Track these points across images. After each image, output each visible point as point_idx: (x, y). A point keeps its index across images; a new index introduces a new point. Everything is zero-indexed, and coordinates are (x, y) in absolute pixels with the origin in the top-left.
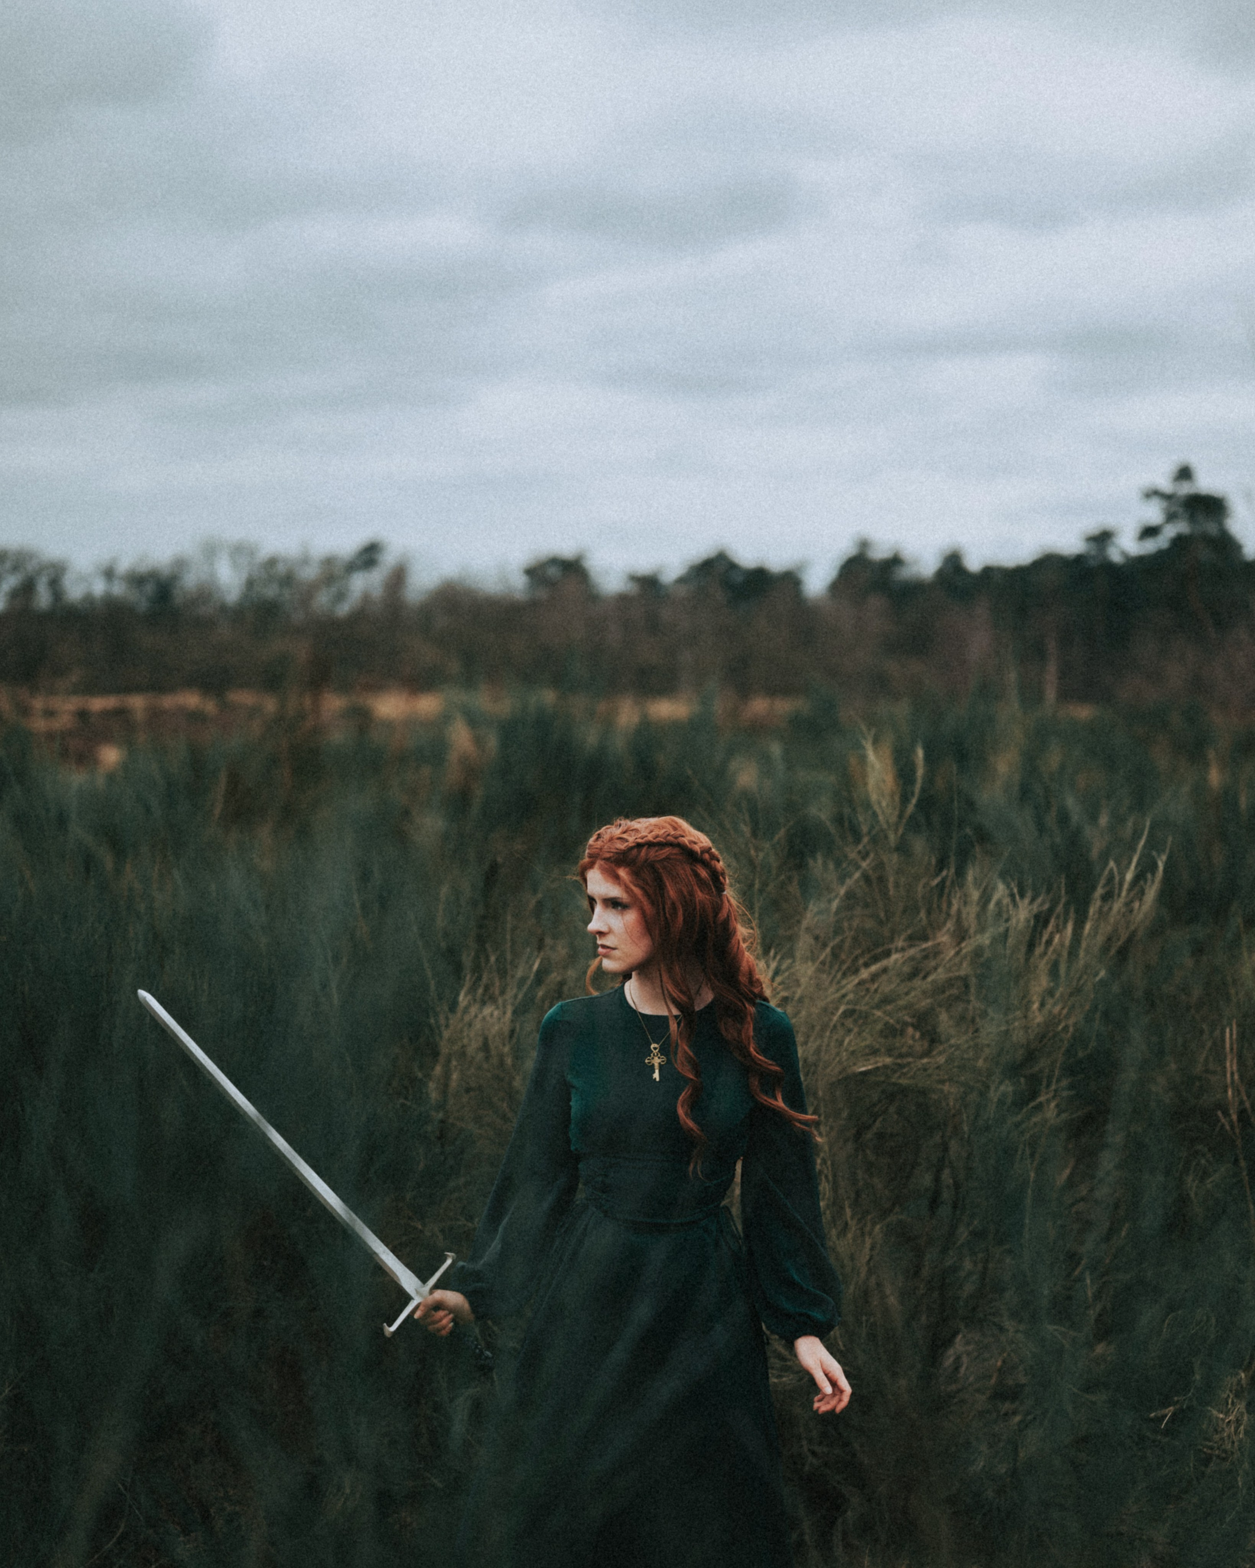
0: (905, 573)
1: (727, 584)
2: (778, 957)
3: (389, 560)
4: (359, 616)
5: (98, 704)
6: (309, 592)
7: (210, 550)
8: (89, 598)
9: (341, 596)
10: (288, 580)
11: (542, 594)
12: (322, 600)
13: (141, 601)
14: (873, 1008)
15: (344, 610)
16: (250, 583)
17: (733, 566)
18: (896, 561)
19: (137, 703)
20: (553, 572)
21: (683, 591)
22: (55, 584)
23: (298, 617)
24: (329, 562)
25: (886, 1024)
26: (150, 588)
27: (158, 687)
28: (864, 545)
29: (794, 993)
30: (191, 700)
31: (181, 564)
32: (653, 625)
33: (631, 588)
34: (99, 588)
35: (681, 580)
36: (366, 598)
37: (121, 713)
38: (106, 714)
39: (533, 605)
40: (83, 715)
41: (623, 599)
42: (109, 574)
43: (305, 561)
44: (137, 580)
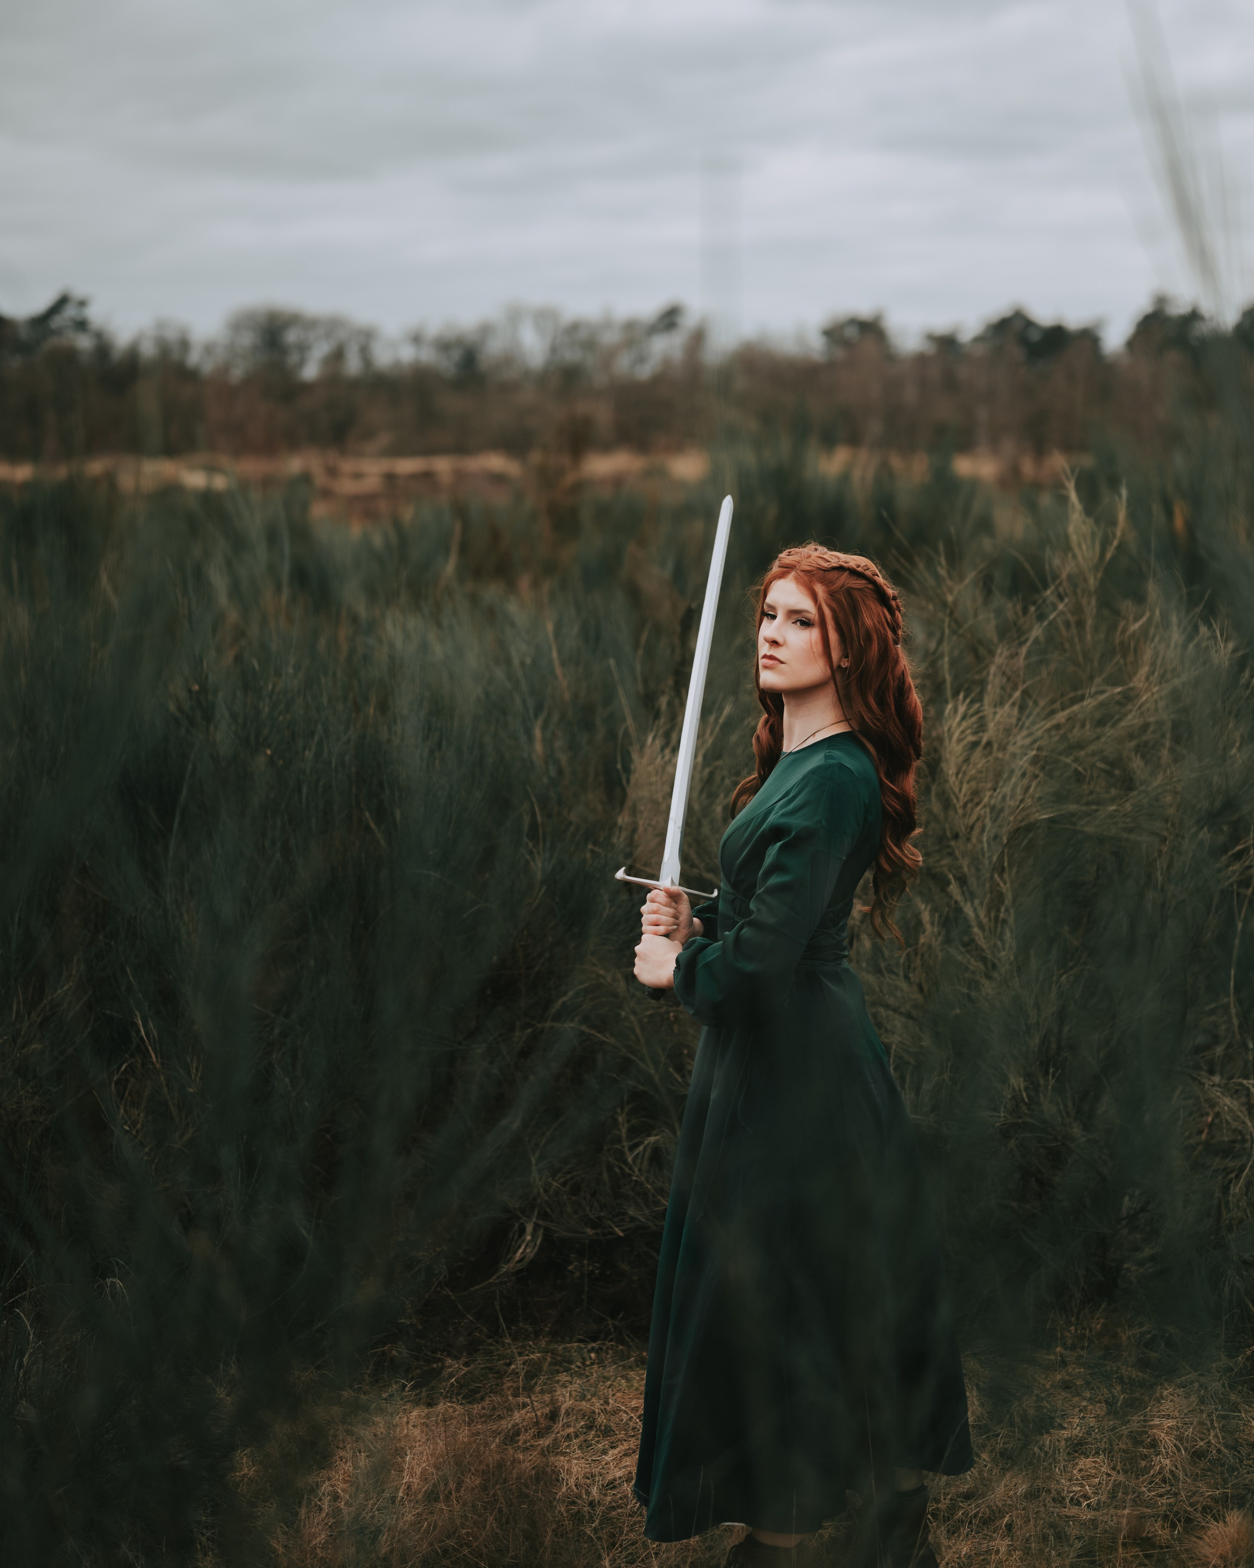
0: (1201, 329)
1: (1023, 340)
2: (968, 700)
3: (689, 321)
4: (658, 380)
5: (407, 466)
6: (610, 355)
7: (515, 315)
8: (397, 364)
9: (641, 360)
10: (590, 345)
11: (840, 354)
12: (623, 363)
13: (447, 365)
14: (1060, 754)
15: (645, 372)
16: (554, 350)
17: (1029, 324)
18: (1194, 316)
19: (443, 465)
20: (851, 332)
21: (980, 351)
22: (365, 352)
23: (600, 379)
24: (630, 326)
25: (1076, 770)
26: (456, 355)
27: (461, 449)
28: (1161, 301)
29: (981, 738)
30: (496, 462)
31: (486, 330)
32: (951, 383)
33: (929, 349)
34: (407, 354)
35: (977, 340)
36: (667, 362)
37: (427, 476)
38: (414, 477)
39: (831, 365)
40: (390, 478)
41: (921, 359)
42: (417, 339)
43: (607, 324)
44: (444, 346)
